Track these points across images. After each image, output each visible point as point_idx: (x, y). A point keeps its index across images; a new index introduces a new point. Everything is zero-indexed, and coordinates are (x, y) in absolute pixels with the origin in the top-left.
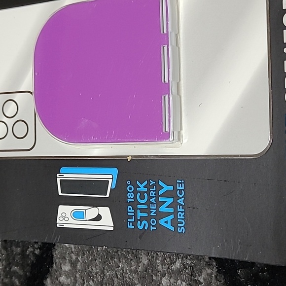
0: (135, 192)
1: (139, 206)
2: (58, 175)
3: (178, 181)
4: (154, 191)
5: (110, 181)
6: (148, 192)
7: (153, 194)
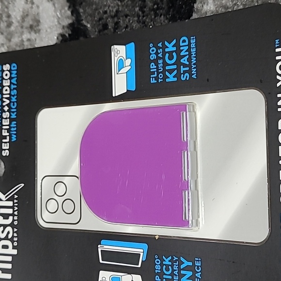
0: (162, 265)
1: (164, 276)
2: (99, 246)
3: (196, 259)
4: (176, 265)
5: (142, 254)
6: (172, 266)
7: (175, 268)
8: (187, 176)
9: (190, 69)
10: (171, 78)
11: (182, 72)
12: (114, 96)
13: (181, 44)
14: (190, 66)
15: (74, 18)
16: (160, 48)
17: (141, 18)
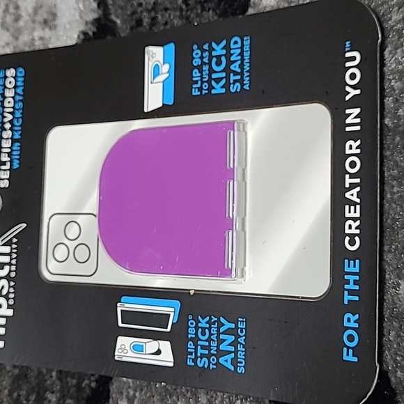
0: (197, 328)
1: (199, 343)
2: (118, 304)
3: (240, 319)
4: (215, 328)
5: (172, 315)
6: (210, 329)
7: (214, 331)
8: (233, 211)
9: (242, 77)
10: (218, 89)
11: (232, 82)
12: (146, 111)
13: (232, 46)
14: (242, 74)
15: (100, 12)
16: (205, 50)
17: (184, 13)
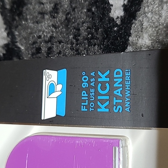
9: (124, 102)
10: (103, 109)
11: (115, 104)
12: (43, 118)
13: (115, 76)
15: (9, 39)
17: (74, 45)
